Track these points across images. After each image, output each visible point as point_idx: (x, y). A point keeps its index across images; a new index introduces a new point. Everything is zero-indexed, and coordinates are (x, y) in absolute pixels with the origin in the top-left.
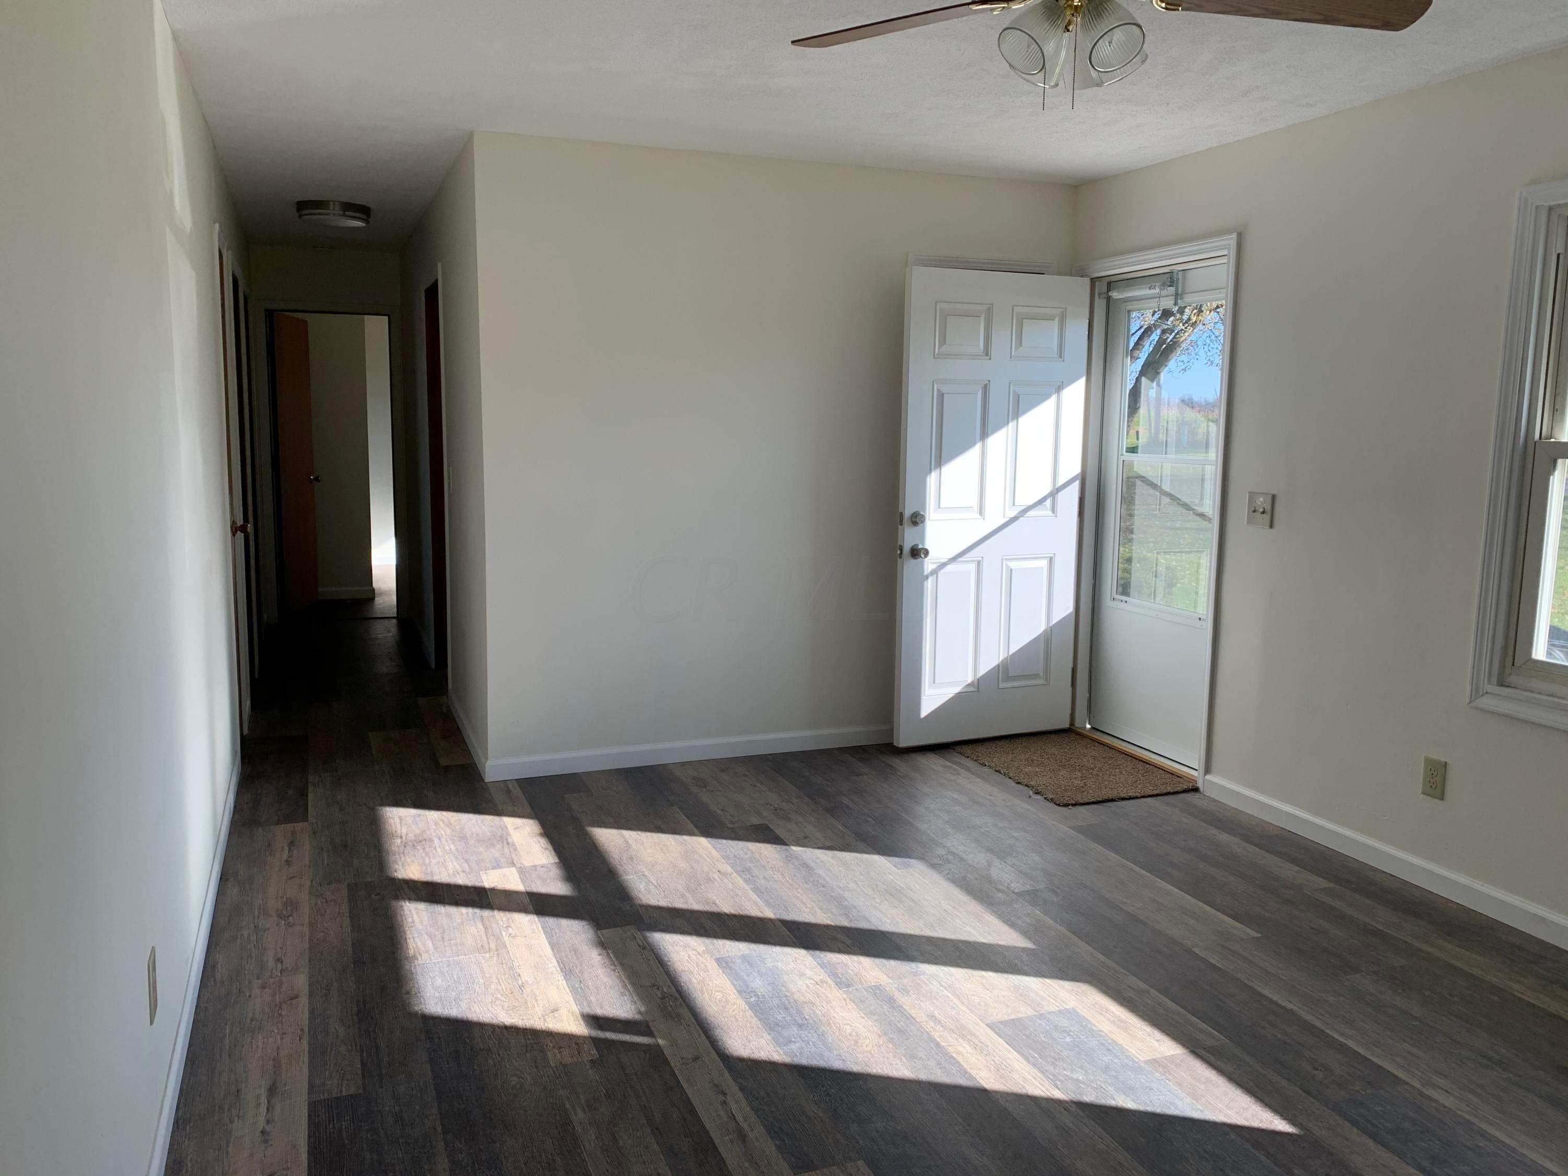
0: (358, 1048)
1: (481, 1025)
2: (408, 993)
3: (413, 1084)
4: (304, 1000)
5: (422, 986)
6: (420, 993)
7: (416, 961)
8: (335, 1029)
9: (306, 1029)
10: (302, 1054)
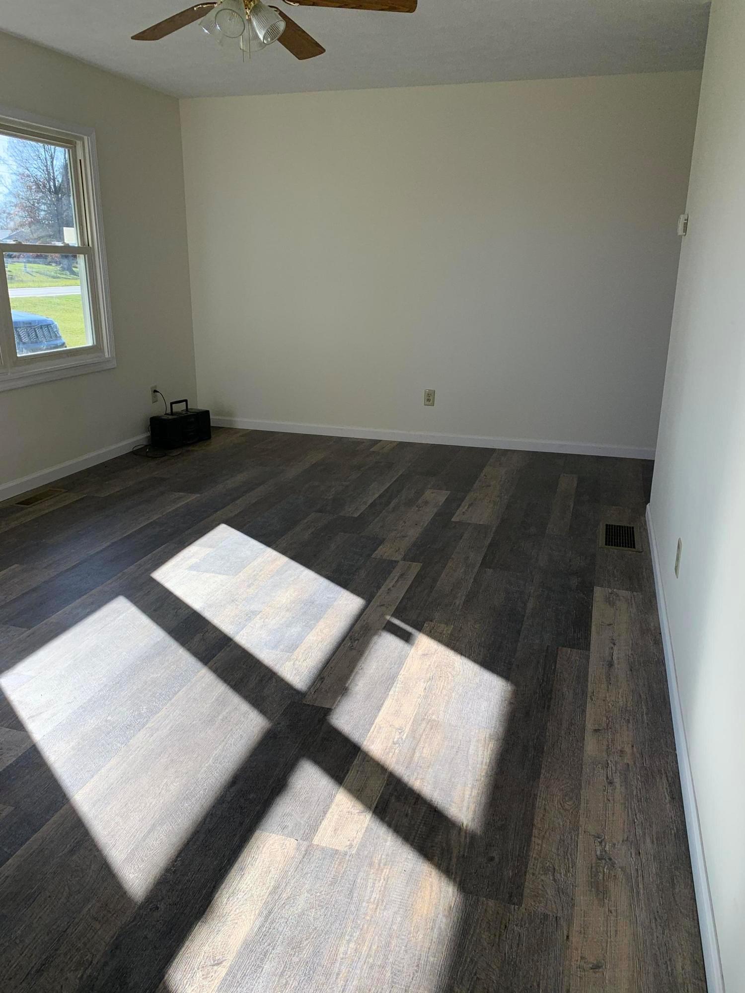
0: (556, 673)
1: (475, 661)
2: (511, 703)
3: (530, 642)
4: (589, 726)
5: (497, 706)
6: (502, 700)
7: (492, 733)
8: (568, 692)
9: (589, 700)
10: (592, 681)
